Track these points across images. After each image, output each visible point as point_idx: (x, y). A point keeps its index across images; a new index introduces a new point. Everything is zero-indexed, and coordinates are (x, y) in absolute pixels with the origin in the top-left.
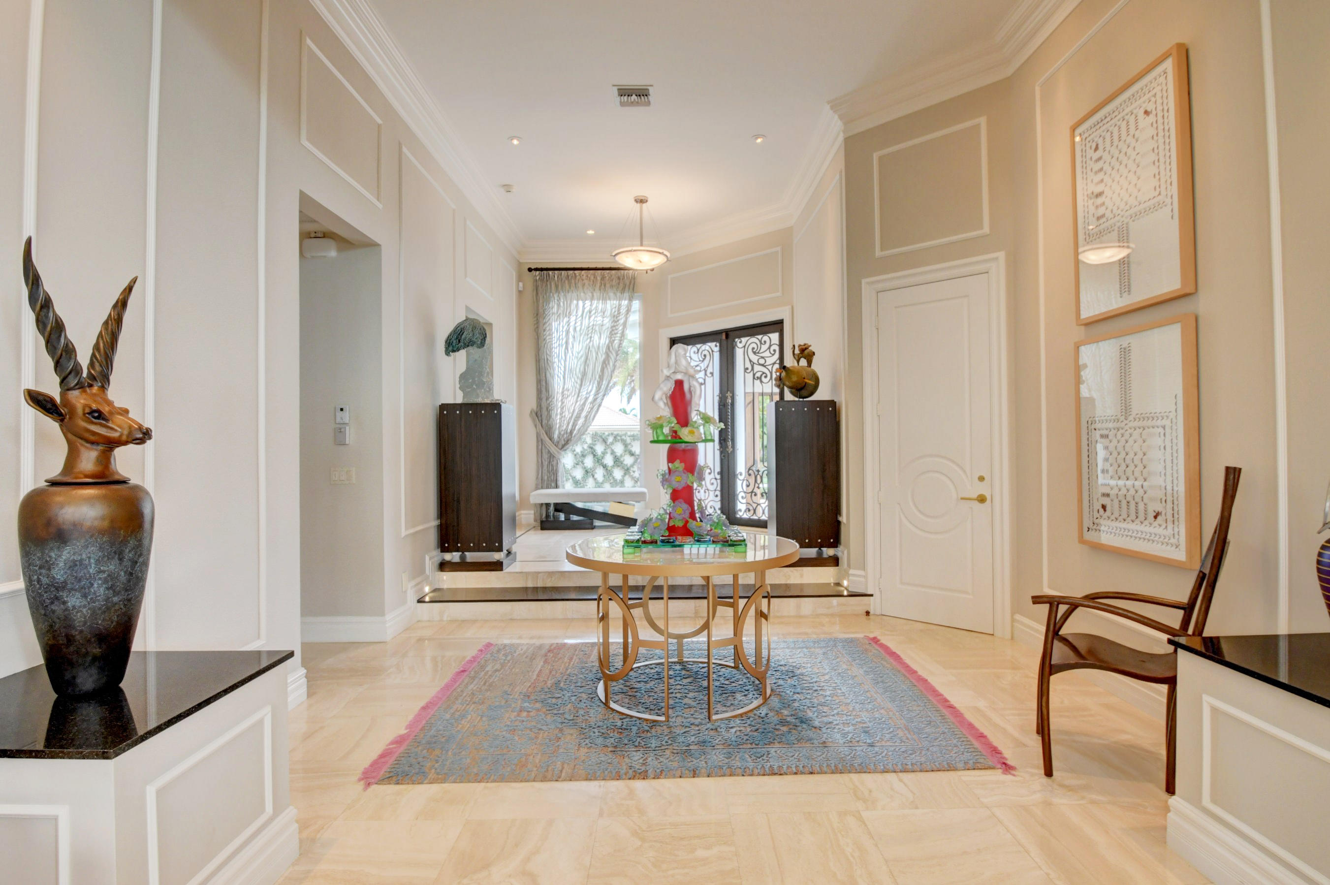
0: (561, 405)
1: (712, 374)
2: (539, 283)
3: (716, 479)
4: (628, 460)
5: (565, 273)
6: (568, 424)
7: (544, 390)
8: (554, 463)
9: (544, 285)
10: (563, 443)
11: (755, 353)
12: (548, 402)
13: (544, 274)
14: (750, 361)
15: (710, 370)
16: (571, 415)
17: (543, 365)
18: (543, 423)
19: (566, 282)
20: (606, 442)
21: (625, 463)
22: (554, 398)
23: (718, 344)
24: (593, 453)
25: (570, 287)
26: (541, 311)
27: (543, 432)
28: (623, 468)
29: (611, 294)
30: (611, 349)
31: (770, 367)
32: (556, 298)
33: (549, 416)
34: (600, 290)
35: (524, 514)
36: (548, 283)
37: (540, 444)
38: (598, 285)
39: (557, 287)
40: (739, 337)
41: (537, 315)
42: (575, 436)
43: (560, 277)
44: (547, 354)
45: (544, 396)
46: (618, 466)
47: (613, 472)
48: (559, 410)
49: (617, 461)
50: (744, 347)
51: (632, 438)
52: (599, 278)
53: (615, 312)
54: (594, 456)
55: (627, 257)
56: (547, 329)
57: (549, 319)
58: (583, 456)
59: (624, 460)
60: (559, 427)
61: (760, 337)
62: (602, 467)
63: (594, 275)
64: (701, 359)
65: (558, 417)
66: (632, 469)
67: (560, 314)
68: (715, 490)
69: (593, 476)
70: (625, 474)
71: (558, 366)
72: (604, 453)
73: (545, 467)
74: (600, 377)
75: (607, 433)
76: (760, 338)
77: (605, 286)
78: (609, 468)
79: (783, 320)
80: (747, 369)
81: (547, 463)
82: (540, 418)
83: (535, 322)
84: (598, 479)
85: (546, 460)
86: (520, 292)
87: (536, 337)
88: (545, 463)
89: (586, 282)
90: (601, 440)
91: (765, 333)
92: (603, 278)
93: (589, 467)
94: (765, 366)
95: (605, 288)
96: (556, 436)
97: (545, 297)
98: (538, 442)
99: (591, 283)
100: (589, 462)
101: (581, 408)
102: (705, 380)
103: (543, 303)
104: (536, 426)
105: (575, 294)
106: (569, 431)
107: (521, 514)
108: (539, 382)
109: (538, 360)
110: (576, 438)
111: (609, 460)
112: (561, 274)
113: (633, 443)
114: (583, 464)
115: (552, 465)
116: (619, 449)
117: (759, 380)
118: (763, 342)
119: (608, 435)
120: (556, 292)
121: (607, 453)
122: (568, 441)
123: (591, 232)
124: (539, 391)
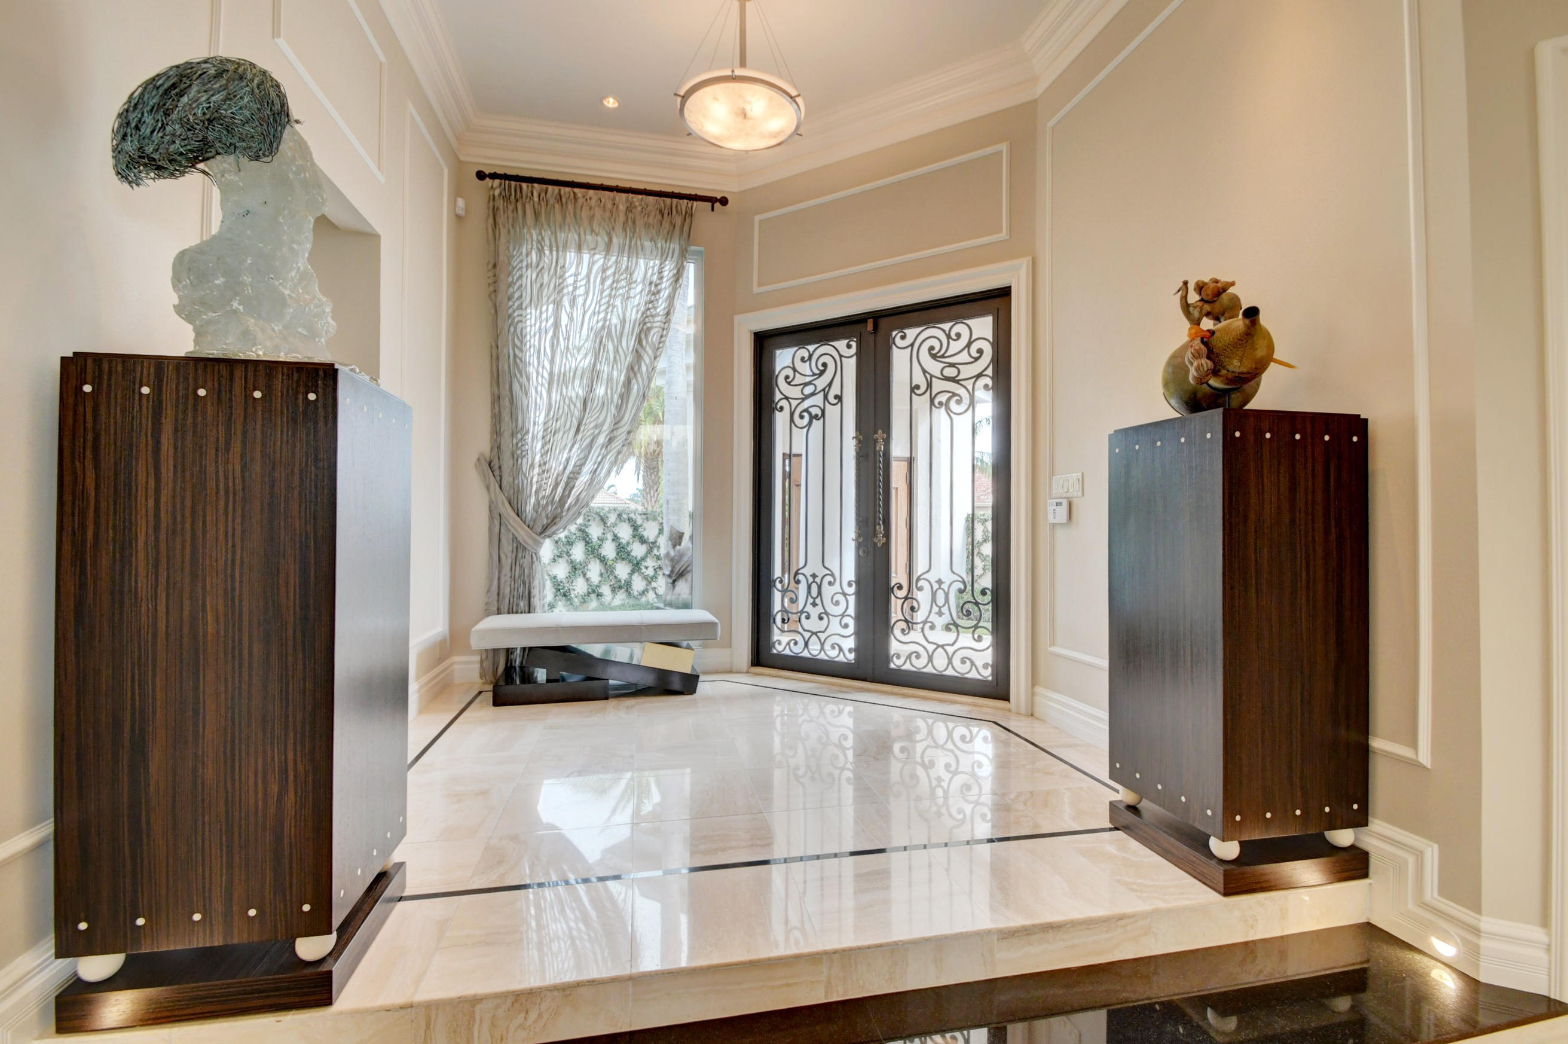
0: (543, 447)
1: (839, 398)
2: (500, 203)
3: (845, 594)
4: (638, 550)
5: (553, 190)
6: (557, 485)
7: (506, 416)
8: (526, 562)
9: (511, 207)
10: (545, 522)
11: (934, 357)
12: (515, 441)
13: (510, 186)
14: (924, 371)
15: (835, 390)
16: (562, 467)
17: (506, 367)
18: (504, 483)
19: (557, 206)
20: (605, 523)
21: (633, 554)
22: (528, 432)
23: (854, 344)
24: (584, 539)
25: (564, 218)
26: (502, 258)
27: (502, 498)
28: (630, 561)
29: (648, 244)
30: (644, 343)
31: (969, 384)
32: (535, 237)
33: (517, 469)
34: (625, 229)
35: (459, 663)
36: (519, 205)
37: (497, 523)
38: (622, 218)
39: (537, 215)
40: (902, 327)
41: (495, 266)
42: (569, 509)
43: (543, 195)
44: (514, 345)
45: (506, 426)
46: (623, 559)
47: (614, 568)
48: (538, 458)
49: (623, 552)
50: (912, 345)
51: (643, 516)
52: (622, 208)
53: (653, 274)
54: (587, 543)
55: (715, 99)
56: (516, 295)
57: (521, 276)
58: (570, 543)
59: (631, 551)
60: (537, 492)
61: (946, 326)
62: (598, 561)
63: (614, 199)
64: (817, 372)
65: (536, 470)
66: (643, 563)
67: (543, 268)
68: (843, 615)
69: (584, 575)
70: (633, 572)
71: (538, 373)
72: (601, 540)
73: (506, 569)
74: (621, 396)
75: (607, 509)
76: (947, 330)
77: (634, 222)
78: (610, 563)
79: (1010, 287)
80: (918, 387)
81: (509, 561)
82: (497, 473)
83: (491, 281)
84: (593, 580)
85: (509, 555)
86: (459, 217)
87: (493, 311)
88: (507, 562)
89: (598, 212)
90: (598, 519)
91: (958, 318)
92: (630, 209)
93: (578, 561)
94: (957, 382)
95: (635, 228)
96: (529, 508)
97: (512, 231)
98: (491, 518)
99: (608, 214)
100: (578, 552)
101: (582, 456)
102: (823, 412)
103: (509, 242)
104: (488, 488)
105: (573, 236)
106: (557, 498)
107: (452, 664)
108: (496, 399)
109: (495, 357)
110: (571, 513)
111: (609, 550)
112: (547, 190)
113: (645, 525)
114: (569, 556)
115: (521, 566)
116: (625, 532)
117: (943, 409)
118: (953, 336)
119: (609, 512)
120: (535, 225)
121: (606, 539)
122: (555, 518)
123: (611, 103)
124: (497, 419)
